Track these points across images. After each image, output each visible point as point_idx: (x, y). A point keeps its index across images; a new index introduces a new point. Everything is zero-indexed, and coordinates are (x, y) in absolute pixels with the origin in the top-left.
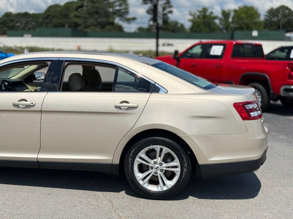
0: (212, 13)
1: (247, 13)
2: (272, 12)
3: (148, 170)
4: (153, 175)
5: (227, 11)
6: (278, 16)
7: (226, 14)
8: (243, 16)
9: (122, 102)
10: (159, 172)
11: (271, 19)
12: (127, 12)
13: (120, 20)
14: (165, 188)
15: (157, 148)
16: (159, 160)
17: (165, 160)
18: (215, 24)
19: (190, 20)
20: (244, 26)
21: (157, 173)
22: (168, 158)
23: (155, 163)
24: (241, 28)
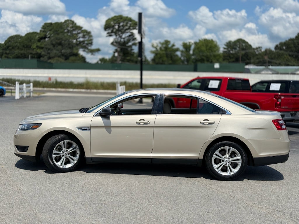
0: (173, 45)
1: (207, 46)
2: (230, 45)
3: (221, 162)
4: (224, 166)
5: (188, 44)
6: (235, 49)
7: (187, 47)
8: (204, 48)
9: (205, 120)
10: (228, 163)
11: (229, 51)
12: (91, 44)
13: (84, 51)
14: (232, 173)
15: (227, 148)
16: (227, 156)
17: (231, 156)
18: (177, 55)
19: (152, 52)
20: (205, 58)
21: (226, 164)
22: (233, 154)
23: (225, 158)
24: (202, 61)
